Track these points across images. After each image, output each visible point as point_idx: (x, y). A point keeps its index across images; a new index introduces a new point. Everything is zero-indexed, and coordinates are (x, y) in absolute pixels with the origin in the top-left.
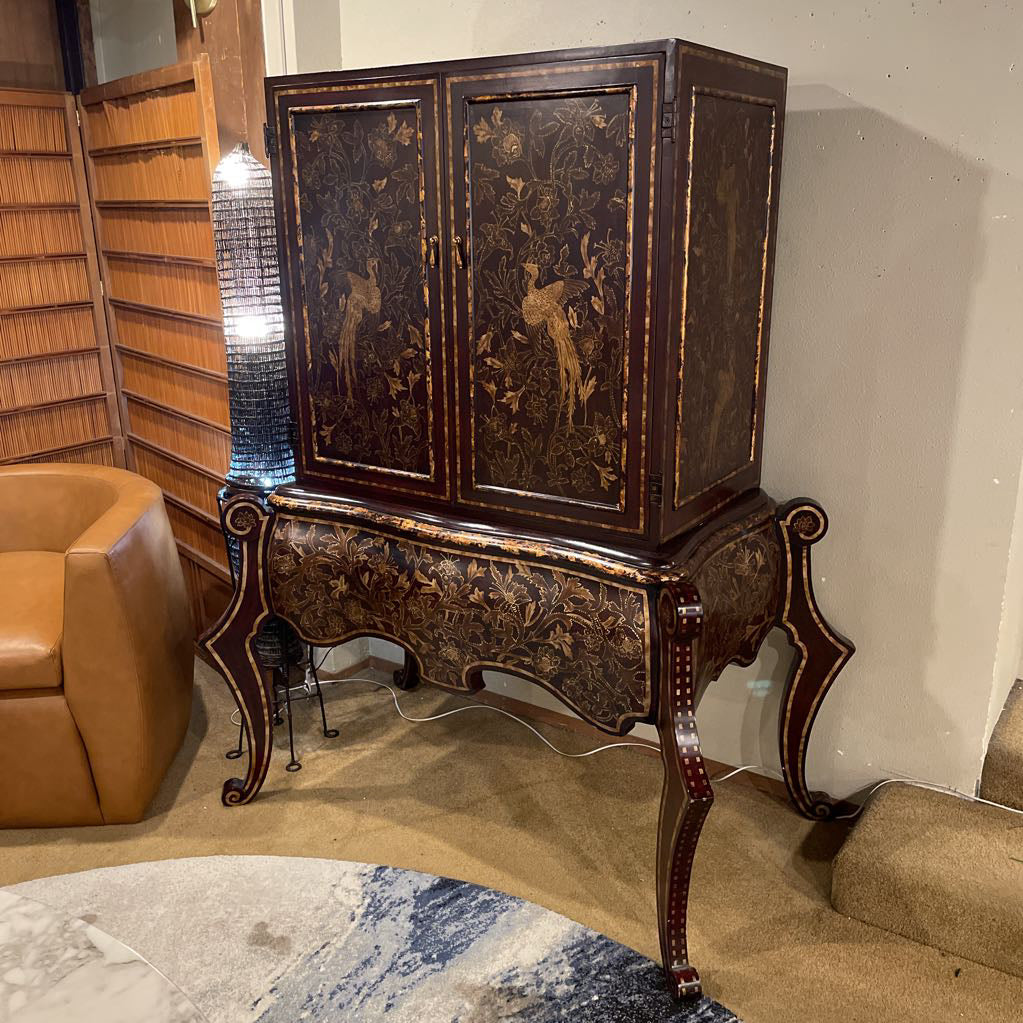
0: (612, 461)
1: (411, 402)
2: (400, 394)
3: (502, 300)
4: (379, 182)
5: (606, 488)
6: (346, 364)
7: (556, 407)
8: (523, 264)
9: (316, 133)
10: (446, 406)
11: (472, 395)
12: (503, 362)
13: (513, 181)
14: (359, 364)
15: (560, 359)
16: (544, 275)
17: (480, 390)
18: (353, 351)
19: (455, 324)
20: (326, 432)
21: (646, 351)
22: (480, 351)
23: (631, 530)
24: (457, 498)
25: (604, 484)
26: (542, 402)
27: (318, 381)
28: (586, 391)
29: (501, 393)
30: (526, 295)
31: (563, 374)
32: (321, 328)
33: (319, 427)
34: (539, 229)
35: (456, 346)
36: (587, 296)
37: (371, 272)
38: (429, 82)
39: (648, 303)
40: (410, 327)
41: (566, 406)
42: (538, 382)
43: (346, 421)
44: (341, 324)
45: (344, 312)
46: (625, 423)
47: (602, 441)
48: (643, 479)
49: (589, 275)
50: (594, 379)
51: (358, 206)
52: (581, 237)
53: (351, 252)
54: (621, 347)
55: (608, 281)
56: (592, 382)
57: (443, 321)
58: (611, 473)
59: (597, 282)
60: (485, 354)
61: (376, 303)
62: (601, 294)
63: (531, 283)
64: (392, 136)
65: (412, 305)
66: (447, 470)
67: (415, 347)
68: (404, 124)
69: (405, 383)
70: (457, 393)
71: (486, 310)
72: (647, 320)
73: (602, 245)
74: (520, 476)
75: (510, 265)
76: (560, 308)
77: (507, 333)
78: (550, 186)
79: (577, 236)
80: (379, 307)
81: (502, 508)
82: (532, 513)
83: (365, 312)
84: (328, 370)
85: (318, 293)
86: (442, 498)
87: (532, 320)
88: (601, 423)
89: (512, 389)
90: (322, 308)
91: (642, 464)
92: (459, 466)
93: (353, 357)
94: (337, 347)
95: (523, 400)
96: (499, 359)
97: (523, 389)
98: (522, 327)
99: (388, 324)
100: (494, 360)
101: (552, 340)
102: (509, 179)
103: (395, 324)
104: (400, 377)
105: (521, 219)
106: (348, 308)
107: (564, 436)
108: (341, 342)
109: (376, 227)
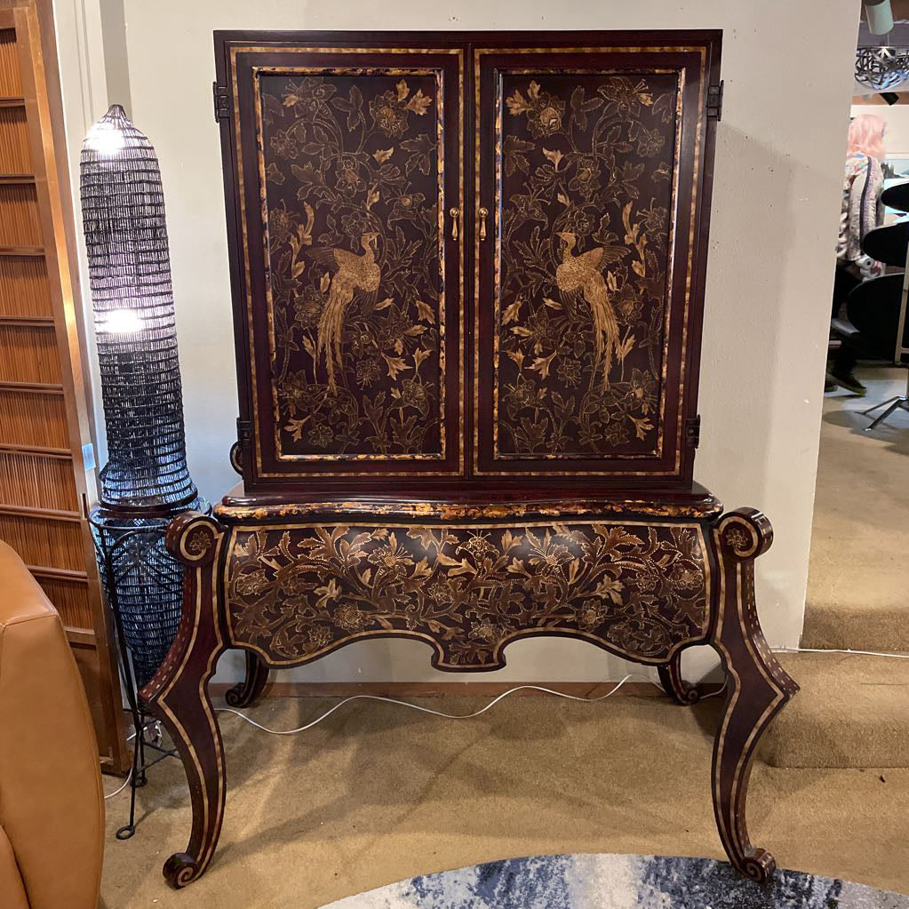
0: (649, 412)
1: (417, 381)
2: (401, 374)
3: (532, 270)
4: (382, 152)
5: (642, 438)
6: (328, 350)
7: (591, 368)
8: (559, 234)
9: (293, 96)
10: (461, 380)
11: (496, 366)
12: (533, 330)
13: (550, 153)
14: (346, 347)
15: (597, 320)
16: (582, 242)
17: (505, 360)
18: (339, 334)
19: (477, 296)
20: (295, 427)
21: (686, 308)
22: (506, 320)
23: (666, 473)
24: (473, 471)
25: (640, 435)
26: (575, 365)
27: (284, 370)
28: (623, 351)
29: (529, 360)
30: (562, 263)
31: (600, 336)
32: (291, 312)
33: (285, 422)
34: (576, 198)
35: (477, 319)
36: (627, 261)
37: (366, 247)
38: (453, 52)
39: (690, 263)
40: (418, 303)
41: (602, 367)
42: (572, 346)
43: (325, 410)
44: (323, 306)
45: (327, 293)
46: (664, 375)
47: (639, 394)
48: (680, 424)
49: (631, 241)
50: (633, 337)
51: (352, 177)
52: (624, 205)
53: (339, 227)
54: (661, 306)
55: (651, 246)
56: (631, 341)
57: (462, 294)
58: (647, 423)
59: (638, 247)
60: (512, 324)
61: (372, 280)
62: (643, 258)
63: (567, 251)
64: (402, 104)
65: (422, 279)
66: (462, 445)
67: (425, 322)
68: (419, 93)
69: (410, 361)
70: (477, 366)
71: (514, 280)
72: (688, 279)
73: (644, 213)
74: (548, 439)
75: (544, 235)
76: (598, 273)
77: (538, 301)
78: (591, 158)
79: (619, 205)
80: (377, 285)
81: (527, 473)
82: (561, 473)
83: (357, 290)
84: (301, 359)
85: (289, 273)
86: (454, 474)
87: (566, 287)
88: (639, 378)
89: (541, 355)
90: (294, 290)
91: (680, 410)
92: (476, 439)
93: (338, 340)
94: (315, 332)
95: (554, 366)
96: (528, 328)
97: (555, 353)
98: (555, 293)
99: (388, 302)
100: (521, 328)
101: (589, 304)
102: (545, 152)
103: (399, 301)
104: (403, 356)
105: (558, 190)
106: (333, 287)
107: (598, 394)
108: (321, 325)
109: (376, 200)
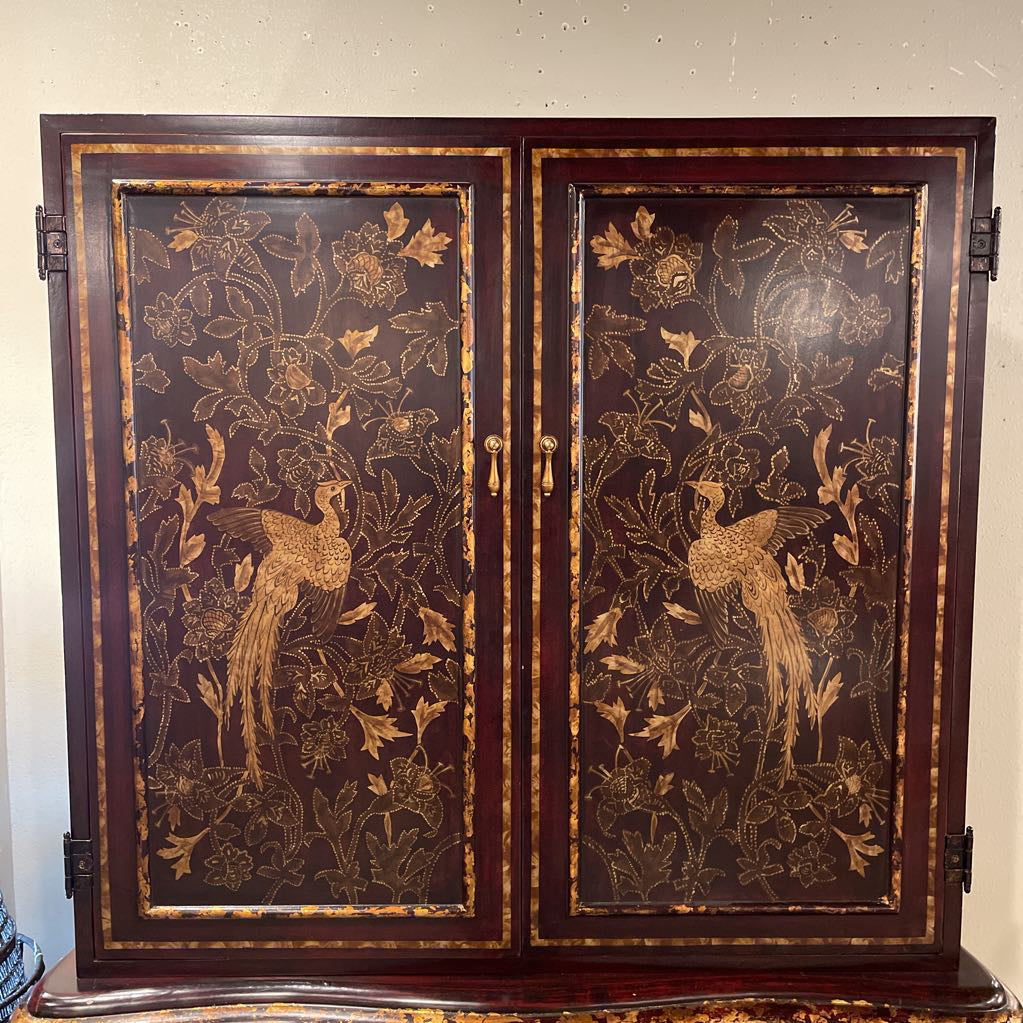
0: (875, 821)
1: (419, 760)
2: (389, 748)
3: (643, 549)
4: (357, 334)
5: (861, 871)
6: (247, 701)
7: (757, 736)
8: (692, 484)
9: (188, 232)
10: (507, 760)
11: (575, 731)
12: (644, 662)
13: (675, 337)
14: (283, 696)
15: (767, 644)
16: (736, 500)
17: (591, 718)
18: (268, 670)
19: (536, 597)
20: (179, 851)
21: (939, 623)
22: (593, 644)
23: (909, 941)
24: (528, 937)
25: (857, 865)
26: (727, 730)
27: (159, 742)
28: (820, 704)
29: (637, 721)
30: (699, 537)
31: (774, 674)
32: (177, 629)
33: (158, 840)
34: (725, 420)
35: (536, 640)
36: (825, 534)
37: (324, 506)
38: (491, 152)
39: (943, 541)
40: (423, 612)
41: (780, 733)
42: (720, 693)
43: (239, 817)
44: (238, 617)
45: (248, 592)
46: (901, 751)
47: (853, 785)
48: (933, 845)
49: (831, 498)
50: (838, 677)
51: (298, 379)
52: (815, 433)
53: (273, 470)
54: (892, 618)
55: (868, 507)
56: (835, 684)
57: (508, 594)
58: (869, 843)
59: (844, 510)
60: (604, 649)
61: (335, 570)
62: (853, 529)
63: (709, 515)
64: (394, 247)
65: (431, 568)
66: (507, 888)
67: (436, 649)
68: (427, 227)
69: (406, 722)
70: (536, 730)
71: (608, 570)
72: (942, 570)
73: (854, 446)
74: (677, 874)
75: (662, 486)
76: (769, 557)
77: (653, 608)
78: (752, 346)
79: (806, 431)
80: (344, 577)
81: (636, 941)
82: (703, 941)
83: (305, 588)
84: (194, 718)
85: (174, 557)
86: (491, 945)
87: (709, 581)
88: (851, 755)
89: (663, 710)
90: (184, 587)
91: (933, 818)
92: (536, 873)
93: (266, 681)
94: (222, 667)
95: (686, 730)
96: (634, 657)
97: (688, 707)
98: (686, 593)
99: (366, 609)
100: (622, 659)
101: (752, 615)
102: (665, 334)
103: (386, 607)
104: (392, 712)
105: (690, 404)
106: (259, 582)
107: (774, 786)
108: (234, 654)
109: (344, 421)
